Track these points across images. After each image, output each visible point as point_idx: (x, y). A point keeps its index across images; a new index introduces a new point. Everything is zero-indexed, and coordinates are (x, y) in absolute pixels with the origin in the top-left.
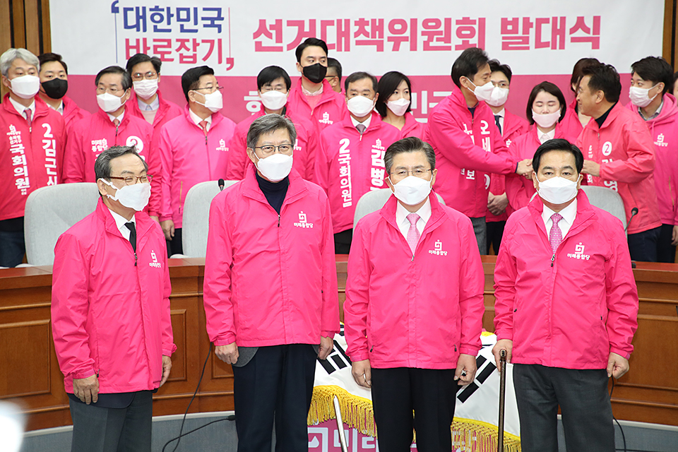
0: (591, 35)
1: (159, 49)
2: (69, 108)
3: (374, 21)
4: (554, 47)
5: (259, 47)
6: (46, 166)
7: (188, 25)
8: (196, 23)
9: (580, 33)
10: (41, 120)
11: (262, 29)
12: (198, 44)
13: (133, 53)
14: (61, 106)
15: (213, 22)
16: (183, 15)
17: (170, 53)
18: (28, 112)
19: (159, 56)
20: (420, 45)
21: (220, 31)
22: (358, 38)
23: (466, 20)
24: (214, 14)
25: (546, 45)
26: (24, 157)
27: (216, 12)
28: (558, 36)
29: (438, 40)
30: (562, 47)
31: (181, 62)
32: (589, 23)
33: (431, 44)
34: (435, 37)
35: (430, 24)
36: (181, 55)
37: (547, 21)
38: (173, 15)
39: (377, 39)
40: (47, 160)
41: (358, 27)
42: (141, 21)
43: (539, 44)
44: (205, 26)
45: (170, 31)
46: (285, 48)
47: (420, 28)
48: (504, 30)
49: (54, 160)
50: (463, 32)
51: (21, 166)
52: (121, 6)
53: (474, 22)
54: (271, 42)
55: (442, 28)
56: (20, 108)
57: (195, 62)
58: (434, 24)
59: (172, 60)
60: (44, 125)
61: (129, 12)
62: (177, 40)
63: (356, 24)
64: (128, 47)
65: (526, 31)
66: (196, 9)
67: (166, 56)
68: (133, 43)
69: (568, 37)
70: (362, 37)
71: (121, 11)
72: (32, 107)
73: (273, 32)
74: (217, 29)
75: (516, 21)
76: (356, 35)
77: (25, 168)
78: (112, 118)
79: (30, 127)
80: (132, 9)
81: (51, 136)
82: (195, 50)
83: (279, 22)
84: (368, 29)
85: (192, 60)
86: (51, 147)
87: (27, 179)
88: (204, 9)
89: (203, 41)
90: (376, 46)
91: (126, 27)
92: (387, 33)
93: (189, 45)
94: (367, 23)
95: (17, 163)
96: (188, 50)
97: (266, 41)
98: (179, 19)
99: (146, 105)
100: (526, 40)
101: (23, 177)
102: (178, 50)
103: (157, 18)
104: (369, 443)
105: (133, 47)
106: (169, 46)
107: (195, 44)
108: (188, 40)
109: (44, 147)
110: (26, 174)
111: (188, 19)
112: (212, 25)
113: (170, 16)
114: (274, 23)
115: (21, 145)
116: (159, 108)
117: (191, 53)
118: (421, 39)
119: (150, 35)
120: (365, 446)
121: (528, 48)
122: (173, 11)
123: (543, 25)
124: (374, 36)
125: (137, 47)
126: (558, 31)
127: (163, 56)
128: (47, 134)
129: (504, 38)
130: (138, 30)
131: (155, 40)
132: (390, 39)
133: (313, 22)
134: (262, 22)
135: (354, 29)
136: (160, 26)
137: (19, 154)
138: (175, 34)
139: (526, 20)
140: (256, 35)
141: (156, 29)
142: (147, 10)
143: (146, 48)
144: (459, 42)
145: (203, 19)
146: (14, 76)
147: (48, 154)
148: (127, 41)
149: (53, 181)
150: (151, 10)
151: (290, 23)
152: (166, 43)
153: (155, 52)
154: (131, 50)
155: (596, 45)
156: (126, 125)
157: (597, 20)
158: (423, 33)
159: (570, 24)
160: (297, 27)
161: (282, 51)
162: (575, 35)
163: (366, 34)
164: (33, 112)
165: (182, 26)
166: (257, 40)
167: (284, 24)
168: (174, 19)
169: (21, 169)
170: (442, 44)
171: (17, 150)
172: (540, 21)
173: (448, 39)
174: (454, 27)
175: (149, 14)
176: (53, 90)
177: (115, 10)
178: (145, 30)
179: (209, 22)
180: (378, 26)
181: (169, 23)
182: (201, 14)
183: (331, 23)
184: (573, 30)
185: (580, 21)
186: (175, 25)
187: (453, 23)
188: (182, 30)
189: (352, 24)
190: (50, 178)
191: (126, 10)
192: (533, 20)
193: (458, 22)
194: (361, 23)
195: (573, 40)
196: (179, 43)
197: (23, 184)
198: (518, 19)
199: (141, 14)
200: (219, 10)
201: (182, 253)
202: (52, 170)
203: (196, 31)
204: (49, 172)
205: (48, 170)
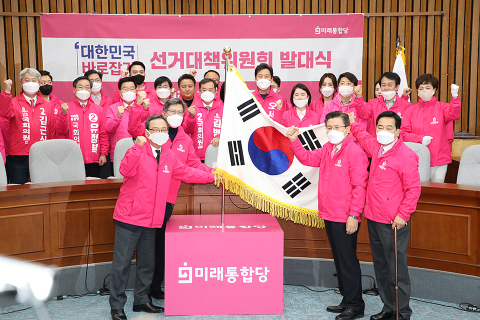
0: (326, 61)
1: (100, 68)
2: (53, 99)
3: (214, 53)
4: (308, 67)
5: (154, 67)
6: (41, 130)
7: (116, 55)
8: (120, 54)
9: (321, 60)
10: (40, 105)
11: (155, 57)
12: (121, 65)
13: (86, 70)
14: (49, 99)
15: (129, 53)
16: (113, 49)
17: (106, 69)
18: (32, 101)
19: (100, 71)
20: (239, 65)
21: (133, 58)
22: (206, 62)
23: (262, 53)
24: (130, 49)
25: (304, 66)
26: (29, 124)
27: (131, 48)
28: (310, 61)
29: (248, 63)
30: (312, 67)
31: (112, 74)
32: (325, 55)
33: (244, 65)
34: (246, 61)
35: (243, 55)
36: (112, 71)
37: (304, 53)
38: (108, 50)
39: (216, 62)
40: (41, 127)
41: (206, 56)
42: (91, 53)
43: (300, 66)
44: (125, 55)
45: (106, 58)
46: (167, 67)
47: (238, 57)
48: (282, 58)
49: (45, 127)
50: (261, 59)
51: (27, 128)
52: (80, 45)
53: (266, 54)
54: (161, 64)
55: (250, 57)
56: (28, 99)
57: (119, 74)
58: (246, 55)
59: (108, 73)
60: (41, 109)
61: (84, 48)
62: (110, 63)
63: (205, 54)
64: (84, 67)
65: (293, 59)
66: (120, 47)
67: (104, 71)
68: (86, 64)
69: (315, 62)
70: (208, 61)
71: (80, 47)
72: (35, 98)
73: (161, 59)
74: (131, 57)
75: (288, 53)
76: (205, 60)
77: (29, 130)
78: (81, 104)
79: (34, 109)
80: (86, 47)
81: (45, 114)
82: (119, 68)
83: (164, 53)
84: (211, 57)
85: (118, 73)
86: (44, 120)
87: (29, 136)
88: (124, 47)
89: (124, 63)
90: (215, 66)
91: (83, 56)
92: (221, 59)
93: (117, 65)
94: (211, 54)
95: (25, 126)
96: (116, 68)
97: (157, 64)
98: (111, 52)
99: (95, 97)
100: (293, 63)
101: (27, 134)
102: (110, 68)
103: (99, 51)
104: (213, 274)
105: (86, 67)
106: (106, 66)
107: (120, 65)
108: (116, 63)
109: (40, 120)
110: (29, 133)
111: (116, 52)
112: (129, 55)
113: (106, 50)
114: (162, 54)
115: (28, 118)
116: (102, 98)
117: (117, 70)
118: (239, 63)
119: (96, 60)
120: (211, 276)
121: (294, 67)
122: (108, 48)
123: (302, 55)
124: (214, 61)
125: (89, 67)
126: (310, 59)
127: (102, 71)
128: (42, 113)
129: (282, 62)
130: (89, 58)
131: (98, 63)
132: (223, 62)
133: (182, 54)
134: (155, 54)
135: (204, 57)
136: (101, 55)
137: (26, 122)
138: (109, 60)
139: (293, 53)
140: (152, 60)
141: (99, 57)
142: (94, 47)
143: (93, 67)
144: (259, 64)
145: (124, 52)
146: (24, 82)
147: (42, 124)
148: (83, 63)
149: (44, 138)
150: (96, 47)
151: (170, 54)
152: (104, 65)
153: (98, 69)
154: (85, 68)
155: (329, 66)
156: (89, 107)
157: (329, 53)
158: (240, 60)
159: (316, 55)
160: (174, 56)
161: (166, 68)
162: (317, 61)
163: (210, 60)
164: (35, 102)
165: (113, 55)
166: (153, 63)
167: (167, 54)
168: (108, 52)
169: (27, 130)
170: (250, 65)
171: (26, 120)
172: (300, 54)
173: (253, 63)
174: (256, 56)
175: (95, 49)
176: (45, 90)
177: (77, 47)
178: (93, 58)
179: (127, 54)
180: (216, 55)
181: (106, 54)
182: (123, 49)
183: (192, 54)
184: (317, 59)
185: (321, 53)
186: (109, 55)
187: (256, 54)
188: (113, 57)
189: (203, 54)
190: (42, 137)
191: (82, 47)
192: (296, 53)
193: (258, 54)
194: (208, 54)
195: (317, 63)
196: (111, 65)
197: (26, 138)
198: (289, 52)
199: (91, 49)
200: (132, 47)
201: (113, 176)
202: (43, 132)
203: (120, 58)
204: (42, 133)
205: (42, 132)
